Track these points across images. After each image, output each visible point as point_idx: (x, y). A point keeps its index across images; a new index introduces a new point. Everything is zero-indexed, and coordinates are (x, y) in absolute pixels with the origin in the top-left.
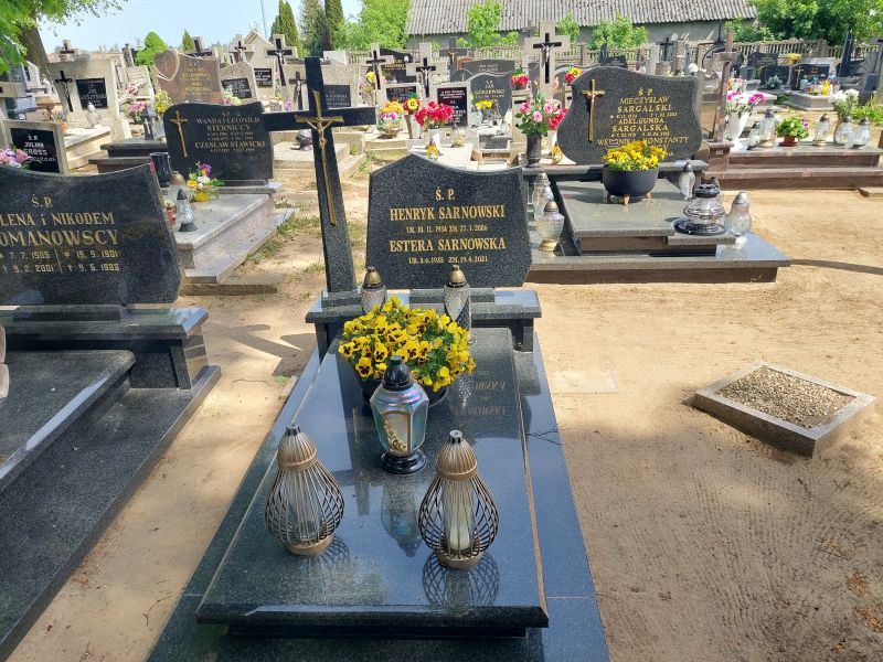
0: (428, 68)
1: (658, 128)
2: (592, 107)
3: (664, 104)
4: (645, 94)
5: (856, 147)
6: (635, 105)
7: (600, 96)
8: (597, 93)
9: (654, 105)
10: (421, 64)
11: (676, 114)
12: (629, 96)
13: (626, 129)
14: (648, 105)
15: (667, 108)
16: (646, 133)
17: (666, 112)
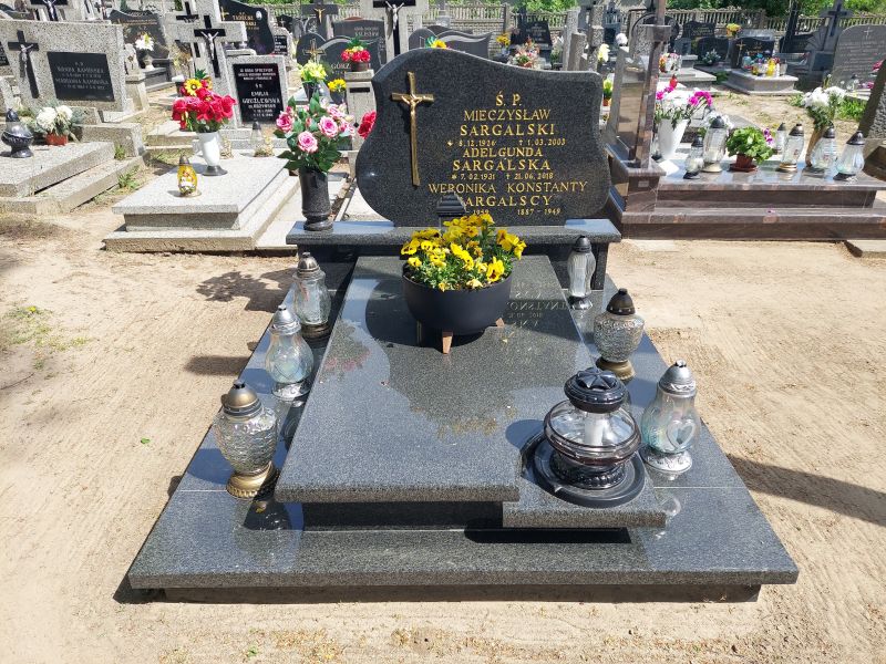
0: (213, 32)
1: (532, 165)
2: (413, 124)
3: (543, 121)
4: (508, 103)
5: (841, 177)
6: (491, 124)
7: (425, 104)
8: (420, 99)
9: (524, 125)
10: (202, 26)
11: (562, 142)
12: (479, 106)
13: (477, 165)
14: (514, 123)
15: (548, 129)
16: (512, 173)
17: (546, 138)
